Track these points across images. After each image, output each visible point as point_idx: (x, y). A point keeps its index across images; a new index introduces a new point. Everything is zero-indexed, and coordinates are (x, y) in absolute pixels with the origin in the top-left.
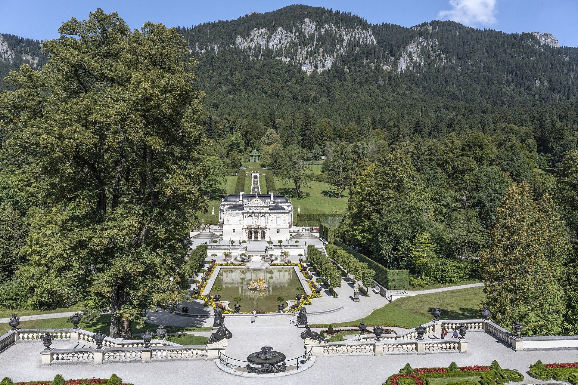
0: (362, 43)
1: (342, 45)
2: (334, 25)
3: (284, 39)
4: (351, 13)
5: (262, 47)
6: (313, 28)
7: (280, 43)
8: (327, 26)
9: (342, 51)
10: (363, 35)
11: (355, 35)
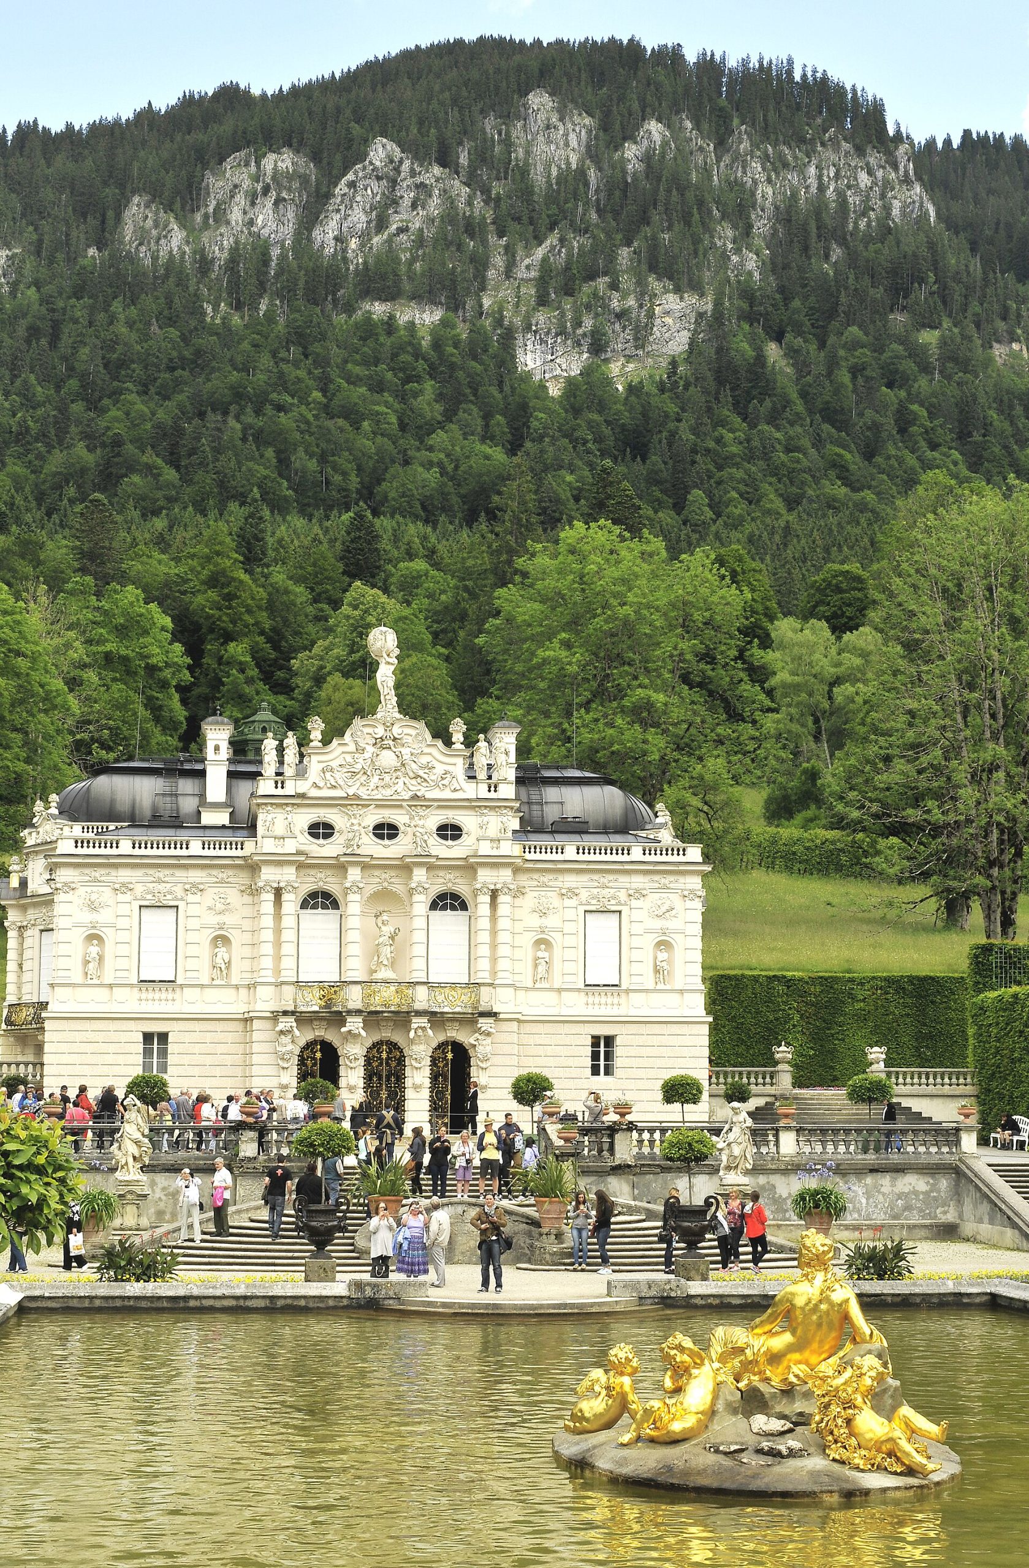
0: (862, 224)
1: (746, 231)
2: (697, 126)
3: (406, 202)
4: (790, 62)
5: (275, 252)
6: (574, 143)
7: (381, 224)
8: (655, 129)
9: (752, 262)
10: (864, 179)
11: (820, 177)
